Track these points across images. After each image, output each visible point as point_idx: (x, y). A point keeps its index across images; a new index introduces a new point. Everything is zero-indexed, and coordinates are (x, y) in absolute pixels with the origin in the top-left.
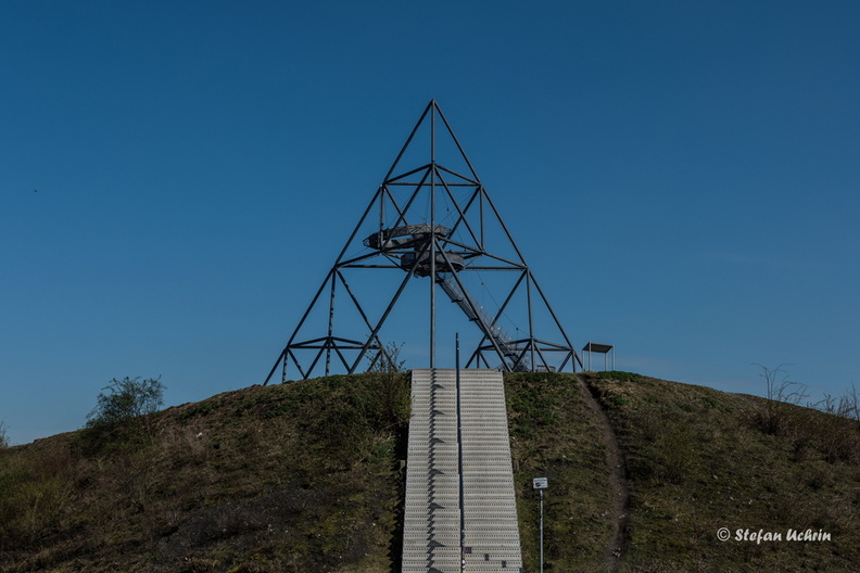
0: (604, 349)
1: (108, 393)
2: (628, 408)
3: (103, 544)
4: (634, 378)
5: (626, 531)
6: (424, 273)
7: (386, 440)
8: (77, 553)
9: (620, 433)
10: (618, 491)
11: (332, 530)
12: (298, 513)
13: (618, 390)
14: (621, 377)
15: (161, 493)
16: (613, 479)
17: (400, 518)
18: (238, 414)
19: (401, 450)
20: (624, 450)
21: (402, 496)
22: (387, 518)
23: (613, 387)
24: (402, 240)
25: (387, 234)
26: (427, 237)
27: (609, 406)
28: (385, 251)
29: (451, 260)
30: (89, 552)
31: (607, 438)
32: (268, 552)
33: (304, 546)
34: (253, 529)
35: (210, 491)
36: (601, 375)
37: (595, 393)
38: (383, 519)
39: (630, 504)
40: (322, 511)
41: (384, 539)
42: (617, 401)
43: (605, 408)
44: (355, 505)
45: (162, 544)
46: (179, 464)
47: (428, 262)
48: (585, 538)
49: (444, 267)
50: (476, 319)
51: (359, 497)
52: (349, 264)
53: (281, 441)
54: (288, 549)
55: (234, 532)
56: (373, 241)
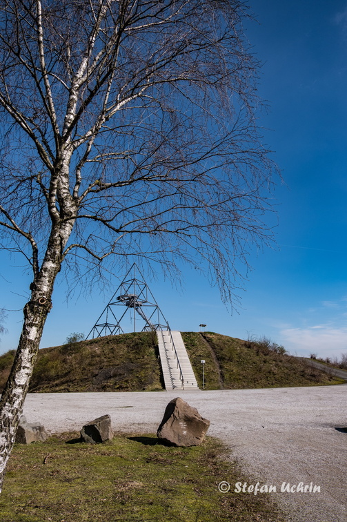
0: (204, 326)
1: (69, 337)
2: (214, 341)
3: (75, 379)
4: (214, 333)
5: (222, 375)
6: (131, 307)
7: (152, 350)
8: (67, 382)
9: (213, 348)
10: (217, 364)
11: (143, 375)
12: (132, 370)
13: (211, 337)
14: (211, 333)
15: (90, 364)
16: (214, 361)
17: (161, 371)
18: (108, 343)
19: (157, 353)
20: (216, 353)
21: (161, 365)
22: (158, 372)
23: (209, 335)
24: (126, 298)
25: (122, 297)
26: (133, 297)
27: (209, 341)
28: (122, 301)
29: (139, 303)
30: (72, 381)
31: (210, 349)
32: (126, 381)
33: (136, 380)
34: (120, 375)
35: (105, 364)
36: (205, 333)
37: (205, 338)
38: (156, 372)
39: (221, 367)
40: (139, 369)
41: (158, 377)
42: (211, 339)
43: (208, 341)
44: (148, 368)
45: (94, 378)
46: (93, 357)
47: (133, 304)
48: (212, 377)
49: (137, 305)
50: (145, 319)
51: (148, 366)
52: (112, 304)
53: (122, 350)
54: (132, 380)
55: (115, 376)
56: (119, 298)
